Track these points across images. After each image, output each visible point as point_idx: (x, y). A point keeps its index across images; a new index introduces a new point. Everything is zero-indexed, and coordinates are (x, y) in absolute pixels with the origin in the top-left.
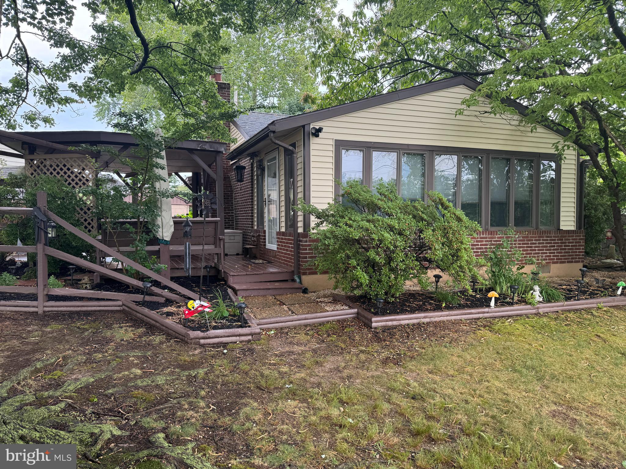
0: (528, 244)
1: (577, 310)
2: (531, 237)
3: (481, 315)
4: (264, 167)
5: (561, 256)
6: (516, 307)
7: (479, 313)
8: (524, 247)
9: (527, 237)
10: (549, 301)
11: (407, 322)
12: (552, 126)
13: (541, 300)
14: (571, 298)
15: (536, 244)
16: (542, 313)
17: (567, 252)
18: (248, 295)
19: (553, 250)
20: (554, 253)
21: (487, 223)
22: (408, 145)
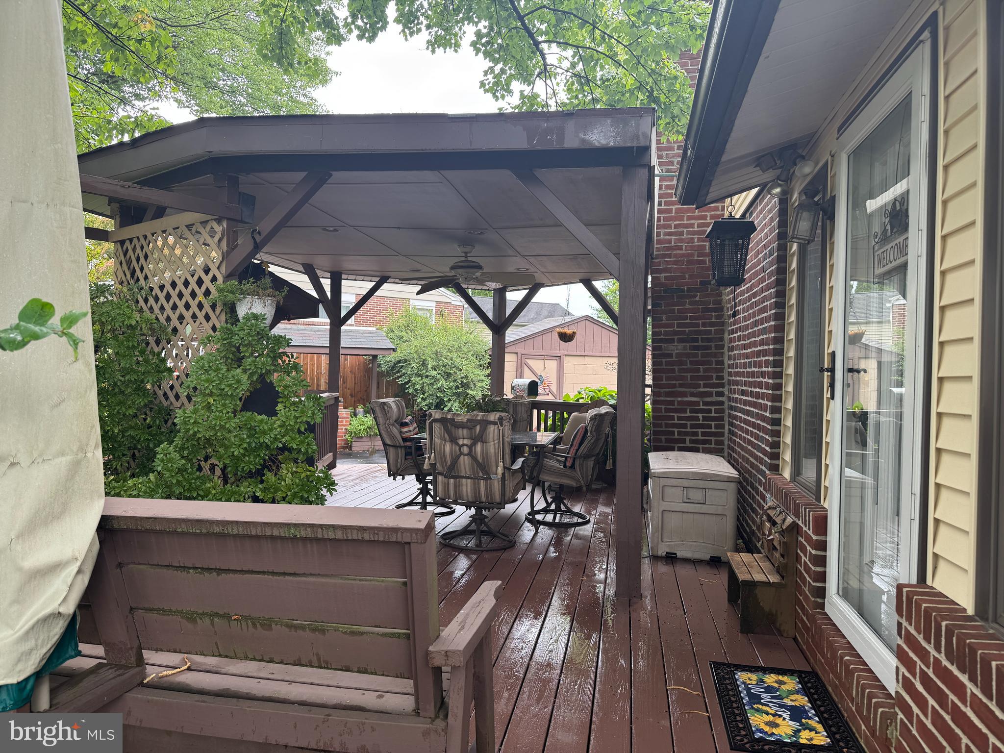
4: (833, 200)
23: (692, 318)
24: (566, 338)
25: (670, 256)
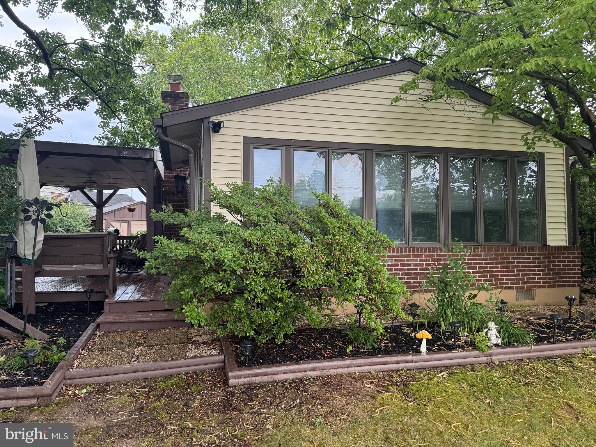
0: (503, 263)
1: (551, 357)
2: (507, 255)
3: (401, 366)
5: (549, 278)
6: (457, 353)
7: (398, 362)
8: (497, 267)
9: (502, 255)
10: (510, 344)
11: (284, 376)
12: (518, 113)
13: (499, 342)
14: (545, 338)
15: (514, 263)
16: (497, 363)
17: (556, 274)
18: (114, 329)
19: (538, 270)
20: (540, 274)
21: (446, 238)
22: (339, 143)
23: (177, 202)
24: (131, 210)
25: (169, 181)
